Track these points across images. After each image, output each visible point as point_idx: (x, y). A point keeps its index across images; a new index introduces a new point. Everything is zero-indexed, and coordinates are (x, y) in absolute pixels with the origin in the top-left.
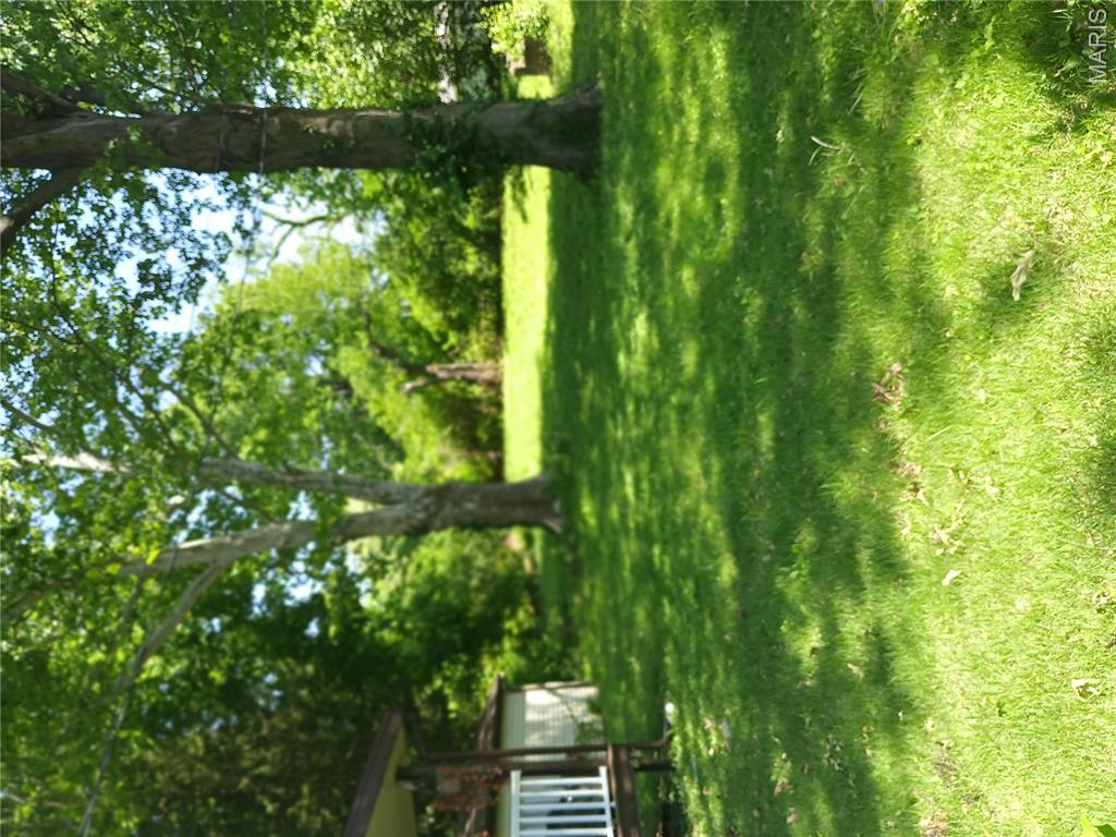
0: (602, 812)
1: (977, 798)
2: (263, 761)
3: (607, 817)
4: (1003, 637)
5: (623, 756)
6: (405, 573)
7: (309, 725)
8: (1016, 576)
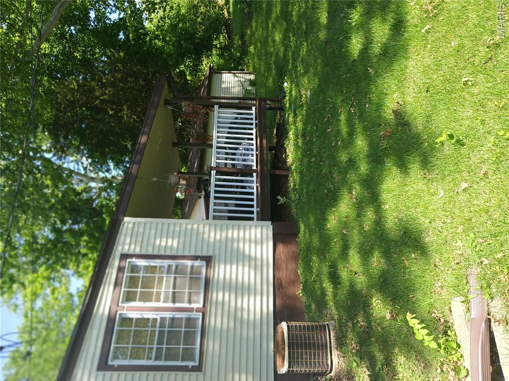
0: (252, 124)
1: (405, 125)
2: (105, 94)
3: (254, 126)
4: (440, 58)
5: (263, 104)
6: (164, 10)
7: (124, 80)
8: (457, 29)
